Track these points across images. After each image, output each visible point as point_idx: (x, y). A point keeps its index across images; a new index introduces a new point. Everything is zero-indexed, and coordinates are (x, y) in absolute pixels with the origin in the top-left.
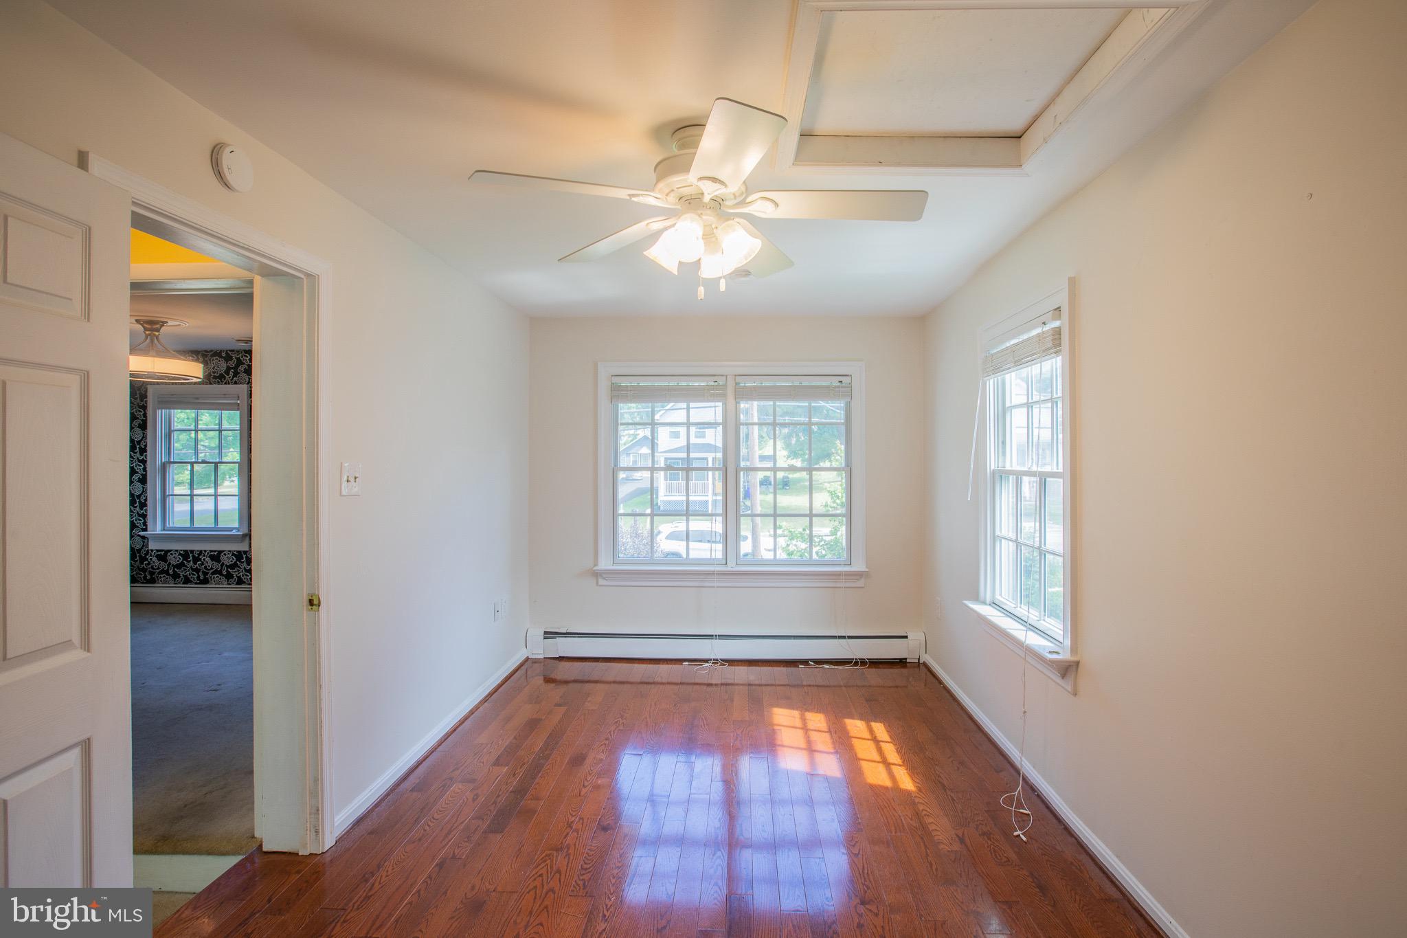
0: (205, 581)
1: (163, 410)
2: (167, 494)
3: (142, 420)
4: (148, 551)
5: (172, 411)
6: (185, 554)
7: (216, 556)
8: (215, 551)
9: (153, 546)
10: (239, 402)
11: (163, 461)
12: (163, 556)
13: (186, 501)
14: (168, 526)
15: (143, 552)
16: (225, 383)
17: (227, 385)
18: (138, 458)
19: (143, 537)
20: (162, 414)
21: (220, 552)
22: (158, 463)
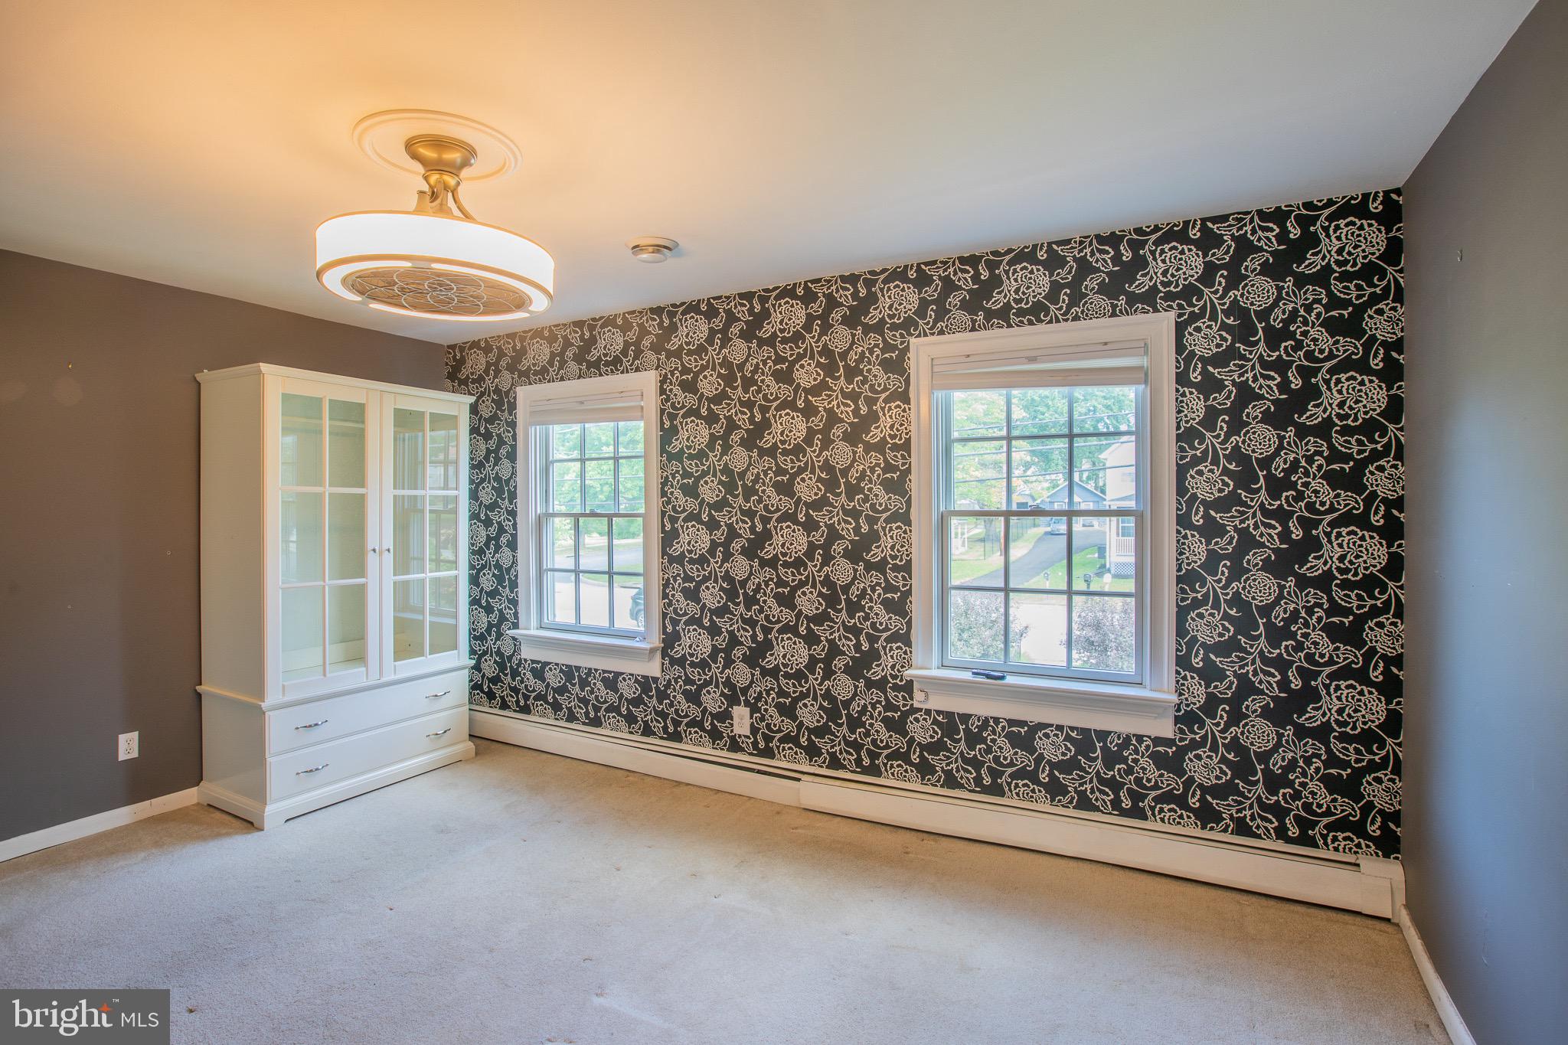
0: (596, 722)
1: (538, 427)
2: (545, 567)
3: (511, 446)
4: (520, 659)
5: (551, 427)
6: (569, 672)
7: (612, 681)
8: (610, 672)
9: (527, 653)
10: (642, 404)
11: (539, 512)
12: (539, 671)
13: (568, 581)
14: (546, 620)
15: (515, 661)
16: (622, 372)
17: (625, 375)
18: (506, 508)
19: (514, 639)
20: (535, 432)
21: (618, 674)
22: (532, 517)
